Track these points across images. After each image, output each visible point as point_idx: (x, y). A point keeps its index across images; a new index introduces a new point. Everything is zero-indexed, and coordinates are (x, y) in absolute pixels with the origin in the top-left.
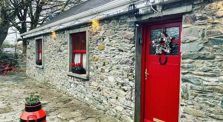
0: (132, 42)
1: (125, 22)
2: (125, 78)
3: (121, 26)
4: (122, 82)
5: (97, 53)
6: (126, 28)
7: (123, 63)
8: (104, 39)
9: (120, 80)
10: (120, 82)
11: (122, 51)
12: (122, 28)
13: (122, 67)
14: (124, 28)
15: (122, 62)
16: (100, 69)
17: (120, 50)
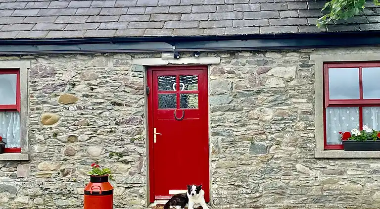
0: (141, 92)
1: (127, 63)
2: (127, 144)
3: (117, 68)
4: (121, 150)
5: (56, 110)
6: (127, 72)
7: (122, 123)
8: (74, 85)
9: (116, 149)
10: (117, 151)
11: (120, 105)
12: (119, 72)
13: (120, 128)
14: (123, 72)
15: (122, 121)
16: (63, 137)
17: (114, 104)
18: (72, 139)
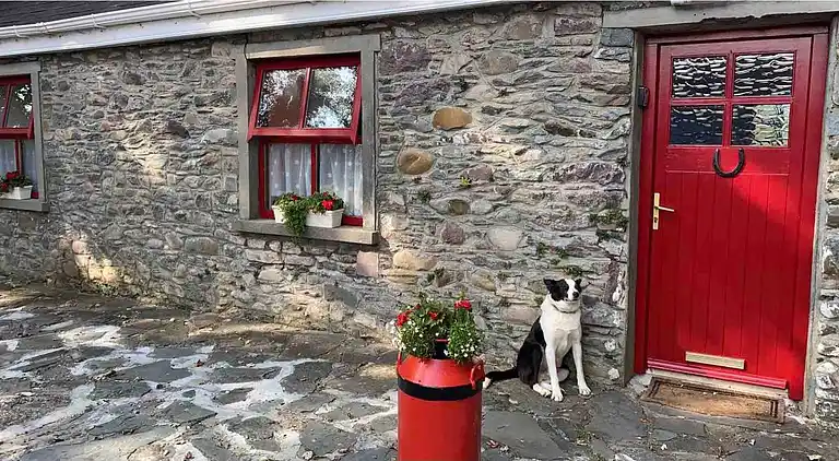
0: (622, 99)
1: (588, 28)
2: (579, 229)
3: (566, 40)
4: (563, 243)
5: (427, 143)
6: (590, 49)
7: (570, 178)
8: (465, 87)
9: (553, 238)
10: (556, 244)
11: (568, 132)
12: (568, 49)
13: (564, 190)
14: (578, 49)
15: (569, 172)
16: (442, 201)
17: (553, 129)
18: (458, 208)
